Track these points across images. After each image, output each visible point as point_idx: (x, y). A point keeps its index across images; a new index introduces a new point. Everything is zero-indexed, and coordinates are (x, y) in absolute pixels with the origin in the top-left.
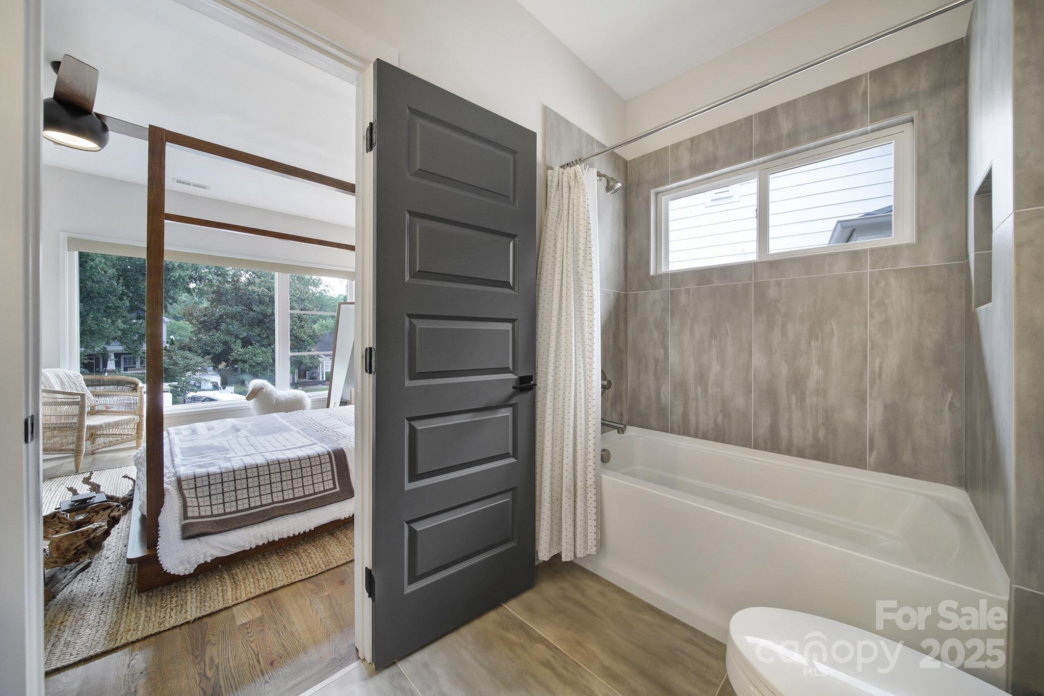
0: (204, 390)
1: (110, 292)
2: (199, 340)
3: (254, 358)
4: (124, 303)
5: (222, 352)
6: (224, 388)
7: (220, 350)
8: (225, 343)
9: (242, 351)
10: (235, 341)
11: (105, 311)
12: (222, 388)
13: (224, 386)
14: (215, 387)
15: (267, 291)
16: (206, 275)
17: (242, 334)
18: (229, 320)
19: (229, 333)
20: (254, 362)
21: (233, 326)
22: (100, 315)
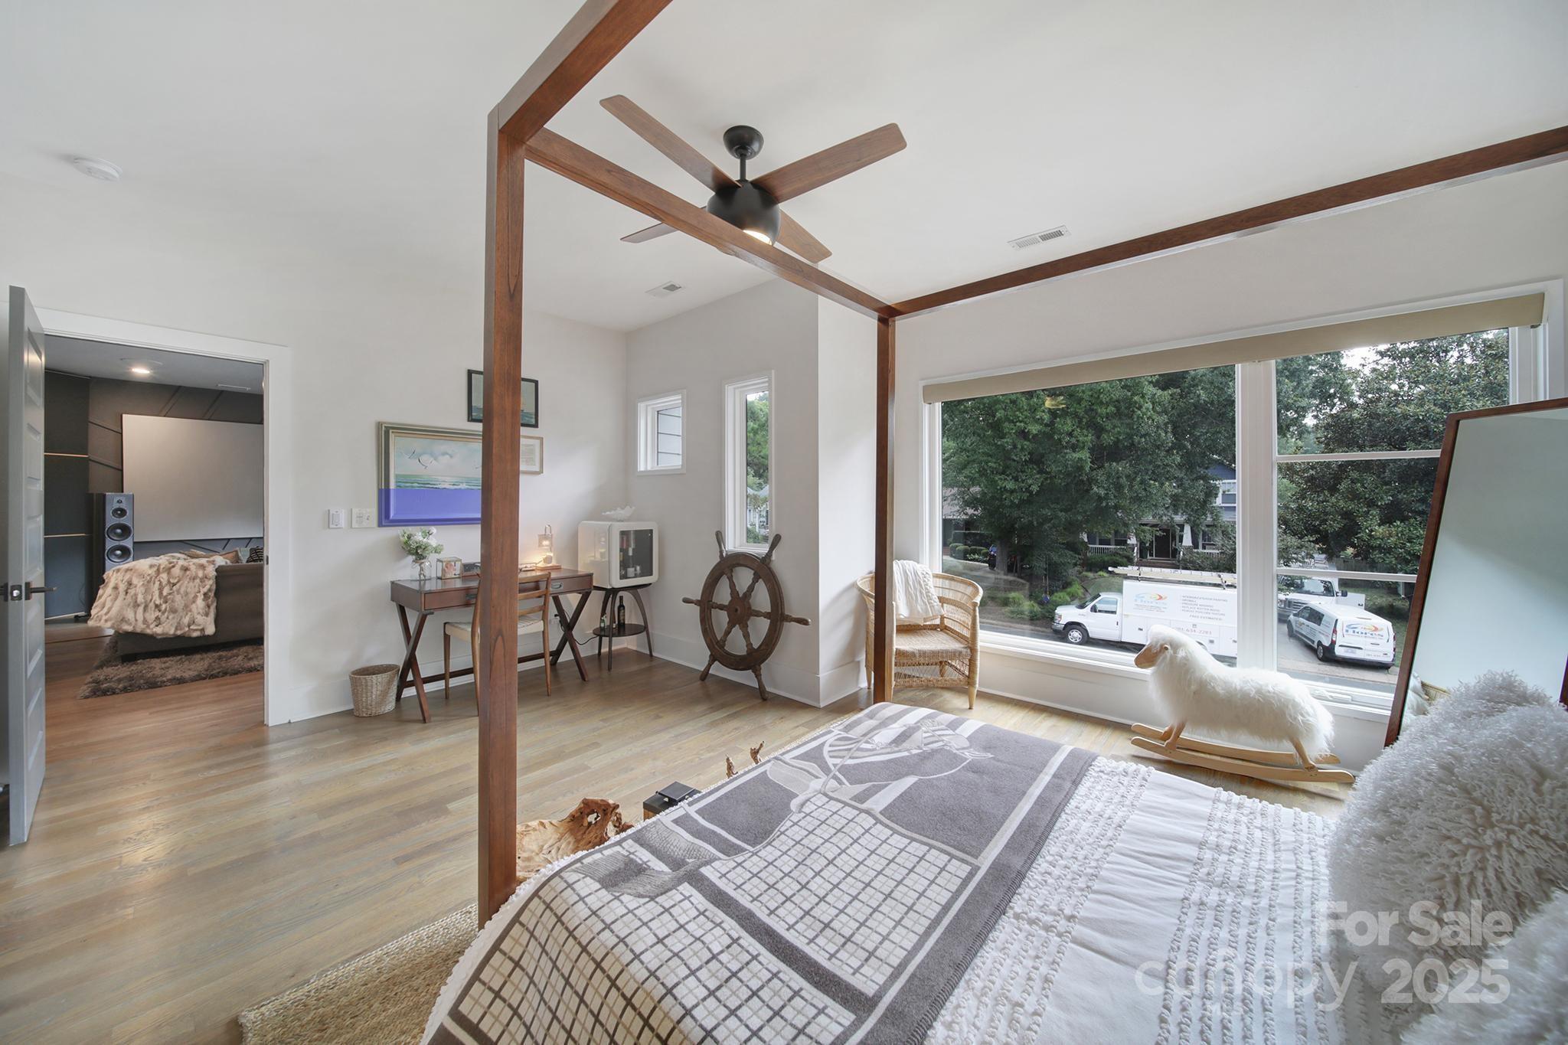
0: (1308, 592)
1: (1158, 447)
2: (1300, 509)
3: (1408, 544)
4: (1174, 460)
5: (1342, 529)
6: (1344, 594)
7: (1337, 526)
8: (1347, 515)
9: (1381, 530)
10: (1367, 513)
11: (1153, 472)
12: (1340, 594)
13: (1344, 589)
14: (1328, 590)
15: (1438, 410)
16: (1295, 401)
17: (1382, 498)
18: (1355, 475)
19: (1354, 496)
20: (1409, 553)
21: (1363, 486)
22: (1147, 477)
